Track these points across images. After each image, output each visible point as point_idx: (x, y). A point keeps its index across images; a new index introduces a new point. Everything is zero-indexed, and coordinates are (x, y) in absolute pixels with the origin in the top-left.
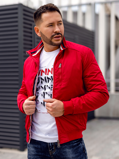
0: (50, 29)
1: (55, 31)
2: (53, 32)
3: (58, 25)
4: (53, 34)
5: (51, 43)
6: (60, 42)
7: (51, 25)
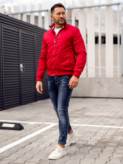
0: (58, 16)
1: (60, 17)
2: (59, 17)
3: (62, 14)
4: (60, 18)
5: (58, 24)
6: (63, 23)
7: (59, 14)
